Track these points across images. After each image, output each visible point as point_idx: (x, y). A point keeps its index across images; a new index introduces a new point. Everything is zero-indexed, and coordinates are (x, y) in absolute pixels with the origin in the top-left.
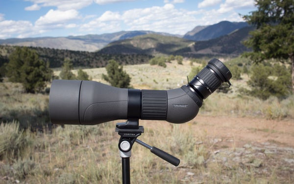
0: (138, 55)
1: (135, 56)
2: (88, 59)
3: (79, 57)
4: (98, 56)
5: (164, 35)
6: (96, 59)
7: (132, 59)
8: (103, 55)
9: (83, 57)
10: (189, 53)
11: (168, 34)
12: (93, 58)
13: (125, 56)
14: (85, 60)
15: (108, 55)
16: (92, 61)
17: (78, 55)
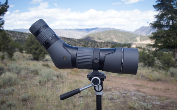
1: (103, 43)
2: (75, 43)
3: (69, 42)
4: (81, 42)
5: (122, 31)
6: (79, 43)
7: (101, 44)
8: (84, 41)
9: (72, 42)
10: (136, 42)
12: (77, 43)
14: (73, 43)
15: (87, 41)
16: (77, 44)
17: (69, 40)
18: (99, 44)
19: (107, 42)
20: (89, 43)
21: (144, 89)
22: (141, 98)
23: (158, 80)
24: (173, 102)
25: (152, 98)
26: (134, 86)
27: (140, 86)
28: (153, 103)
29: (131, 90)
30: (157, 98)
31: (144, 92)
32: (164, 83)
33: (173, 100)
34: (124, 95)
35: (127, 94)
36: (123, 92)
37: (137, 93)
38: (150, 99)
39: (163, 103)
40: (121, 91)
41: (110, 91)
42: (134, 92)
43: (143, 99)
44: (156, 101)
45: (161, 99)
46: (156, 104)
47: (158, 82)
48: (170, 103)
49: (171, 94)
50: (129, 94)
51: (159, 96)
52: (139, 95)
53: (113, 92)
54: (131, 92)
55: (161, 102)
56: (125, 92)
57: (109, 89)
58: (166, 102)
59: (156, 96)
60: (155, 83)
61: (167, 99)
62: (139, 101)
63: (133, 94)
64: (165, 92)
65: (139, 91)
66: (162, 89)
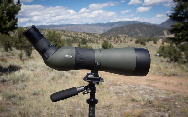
0: (129, 37)
1: (127, 37)
2: (97, 39)
3: (91, 37)
4: (103, 37)
6: (102, 39)
7: (125, 39)
8: (106, 36)
9: (94, 37)
10: (163, 36)
11: (150, 23)
12: (100, 38)
13: (120, 37)
14: (95, 39)
15: (110, 36)
16: (99, 40)
17: (90, 36)
18: (123, 38)
19: (132, 36)
20: (112, 38)
21: (156, 84)
22: (148, 91)
23: (174, 75)
24: (179, 96)
25: (160, 92)
26: (146, 81)
27: (153, 81)
28: (158, 96)
29: (141, 85)
30: (164, 92)
31: (154, 87)
32: (179, 78)
33: (179, 94)
34: (133, 89)
35: (135, 88)
36: (132, 87)
37: (145, 87)
38: (157, 93)
39: (168, 96)
40: (131, 86)
41: (120, 85)
42: (144, 87)
43: (150, 93)
44: (163, 94)
45: (168, 93)
46: (161, 98)
47: (173, 77)
48: (176, 96)
49: (181, 89)
50: (137, 88)
51: (168, 90)
52: (147, 89)
53: (122, 87)
54: (140, 87)
55: (166, 95)
56: (134, 87)
57: (120, 84)
58: (172, 95)
59: (165, 90)
60: (170, 78)
61: (174, 93)
62: (145, 94)
63: (141, 88)
64: (177, 86)
65: (149, 85)
66: (174, 84)
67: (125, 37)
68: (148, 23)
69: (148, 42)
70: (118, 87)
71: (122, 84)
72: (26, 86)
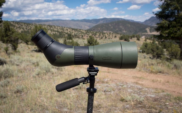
0: (113, 33)
1: (111, 34)
2: (82, 34)
3: (77, 33)
4: (88, 33)
6: (87, 34)
7: (109, 36)
8: (92, 32)
9: (80, 33)
10: (146, 33)
11: (133, 21)
12: (85, 34)
13: (105, 33)
14: (81, 34)
15: (95, 32)
16: (85, 35)
17: (76, 31)
18: (108, 35)
19: (116, 33)
20: (97, 34)
21: (143, 81)
22: (136, 89)
23: (160, 72)
24: (168, 95)
25: (148, 91)
26: (133, 78)
27: (140, 78)
28: (148, 95)
29: (128, 83)
30: (153, 91)
31: (142, 85)
32: (166, 75)
33: (169, 93)
34: (121, 87)
35: (123, 86)
36: (120, 84)
37: (133, 85)
38: (145, 91)
39: (158, 96)
40: (118, 83)
41: (107, 83)
42: (131, 85)
43: (139, 92)
44: (152, 93)
45: (157, 92)
46: (150, 97)
47: (159, 75)
48: (165, 96)
49: (169, 87)
50: (125, 86)
51: (156, 89)
52: (135, 87)
53: (109, 85)
54: (128, 84)
55: (156, 95)
56: (122, 85)
57: (106, 81)
58: (161, 94)
59: (153, 88)
60: (156, 75)
61: (163, 92)
62: (134, 93)
63: (129, 86)
64: (164, 84)
65: (137, 83)
66: (161, 82)
67: (110, 33)
68: (132, 20)
69: (131, 39)
70: (106, 85)
71: (109, 82)
72: (9, 82)
